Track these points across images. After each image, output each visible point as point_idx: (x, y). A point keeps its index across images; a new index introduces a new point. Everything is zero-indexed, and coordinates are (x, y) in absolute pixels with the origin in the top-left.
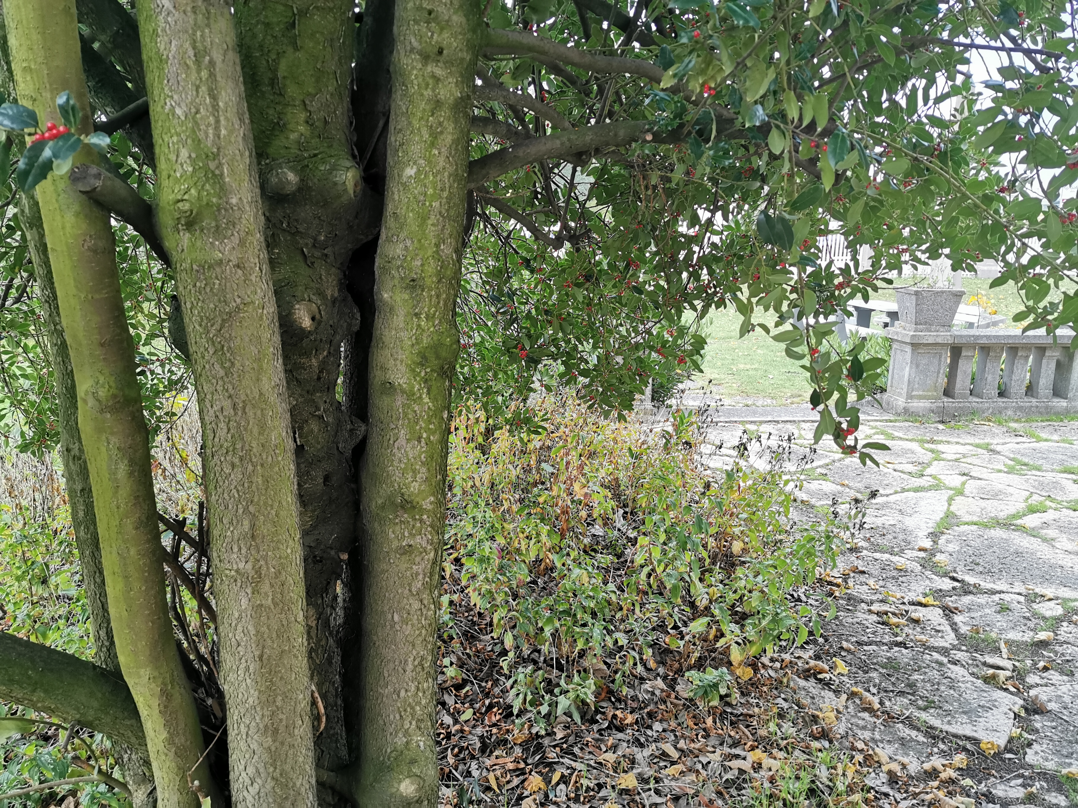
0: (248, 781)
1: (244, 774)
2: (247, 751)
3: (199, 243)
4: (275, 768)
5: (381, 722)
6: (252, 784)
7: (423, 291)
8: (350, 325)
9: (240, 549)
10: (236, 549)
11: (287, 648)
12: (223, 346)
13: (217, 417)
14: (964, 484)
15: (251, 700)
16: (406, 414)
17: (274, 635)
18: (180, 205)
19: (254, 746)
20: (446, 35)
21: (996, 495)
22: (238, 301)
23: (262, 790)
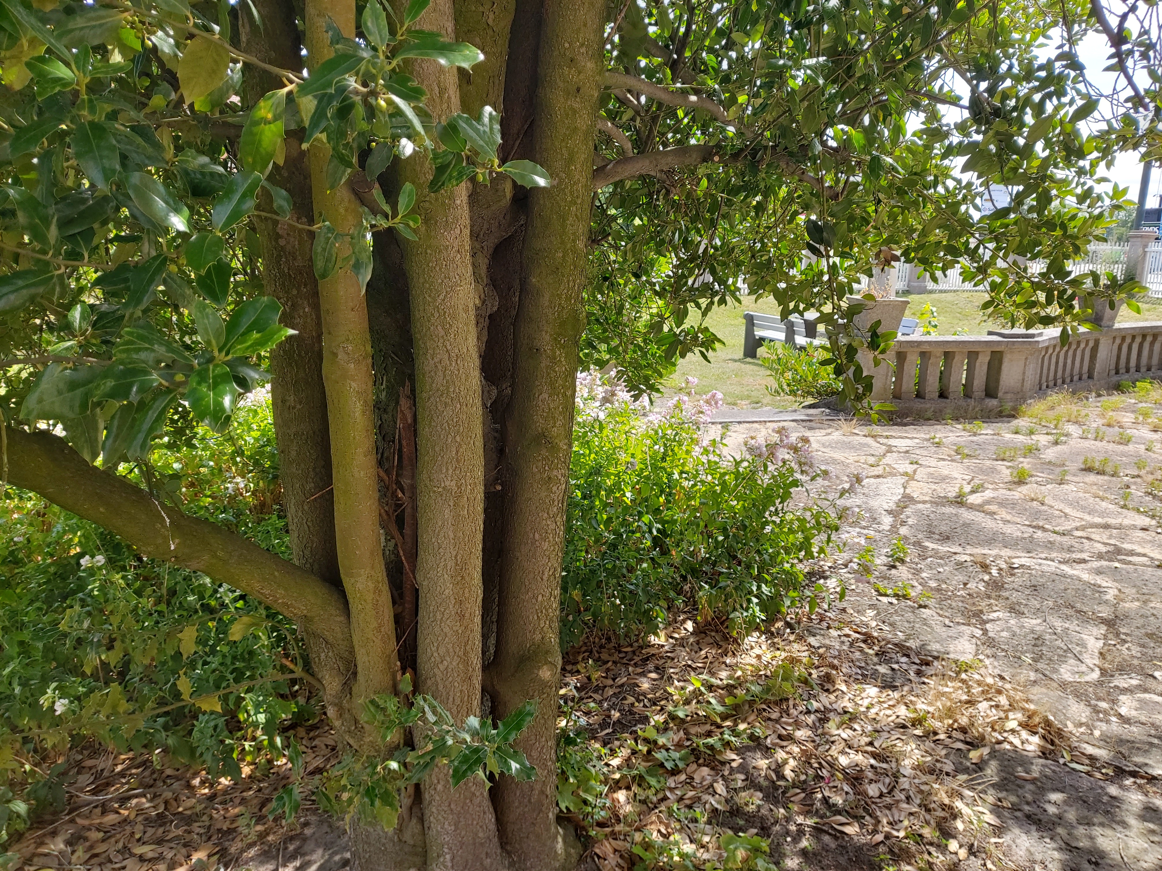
0: (438, 659)
1: (435, 654)
3: (433, 233)
5: (522, 623)
6: (442, 661)
7: (563, 276)
8: (493, 306)
10: (443, 471)
14: (915, 471)
15: (446, 593)
16: (548, 374)
19: (446, 630)
20: (582, 76)
21: (944, 479)
22: (457, 277)
23: (451, 666)
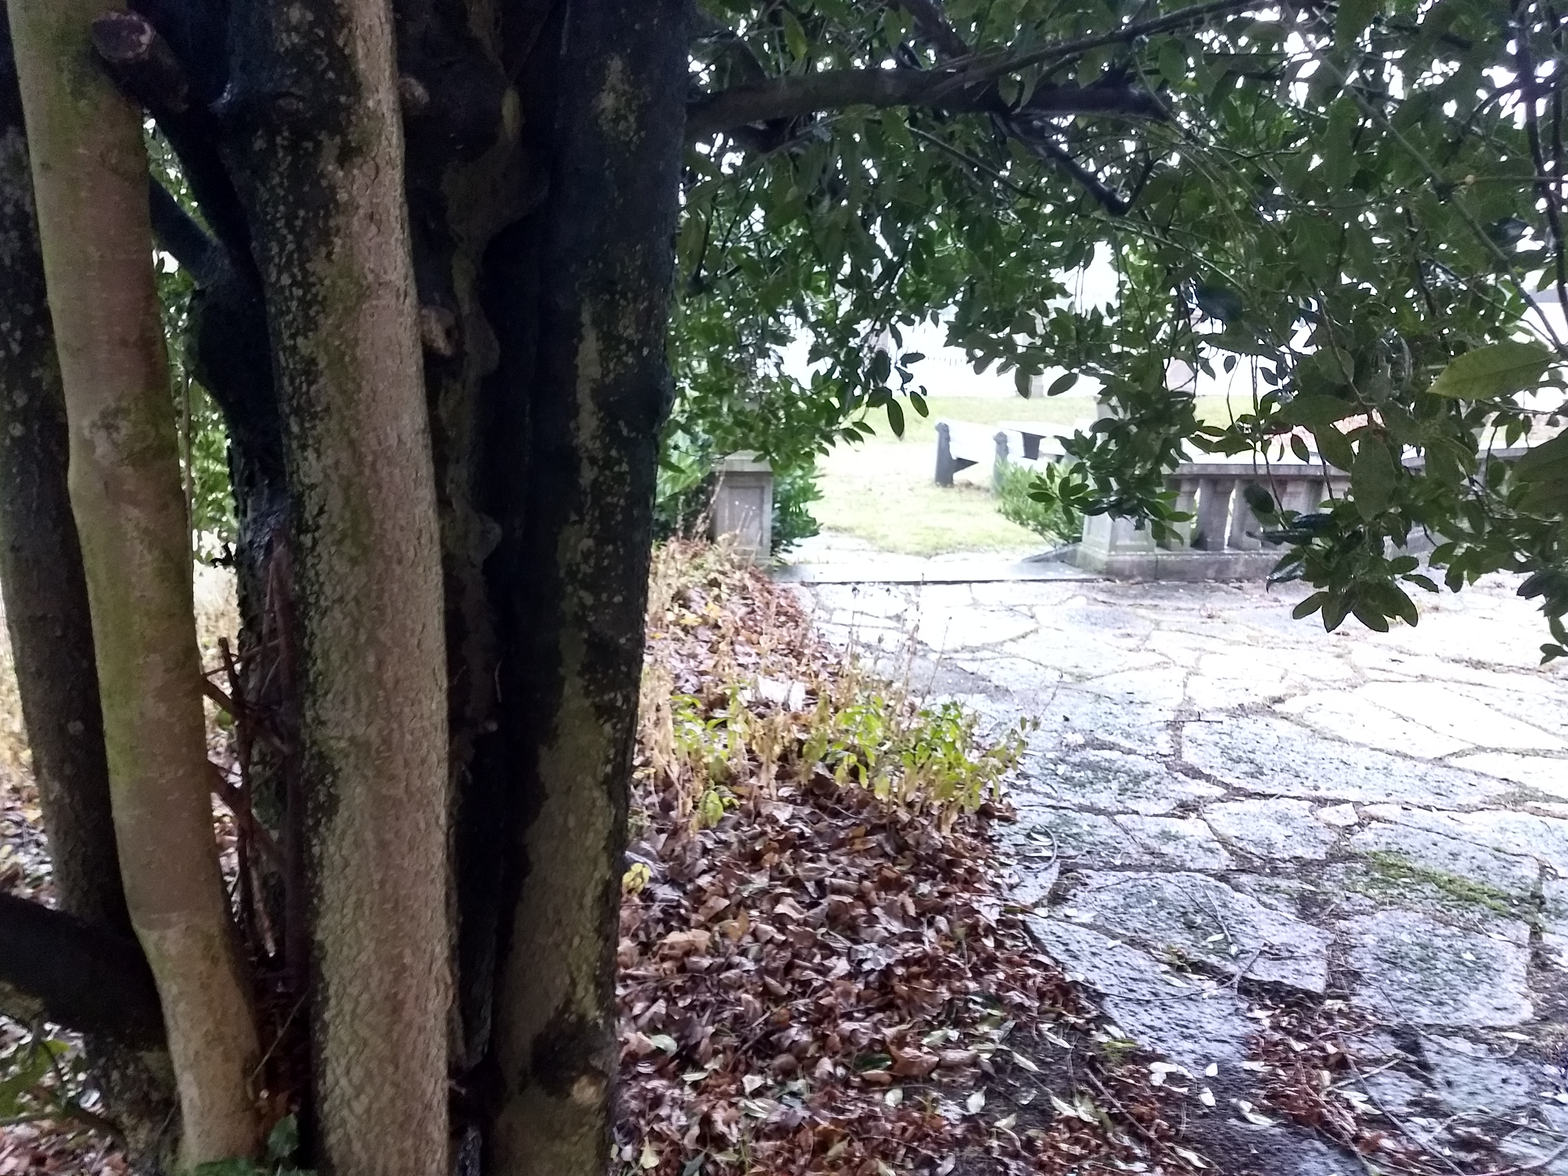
0: (350, 1091)
1: (343, 1082)
2: (352, 1042)
3: (311, 172)
4: (397, 1067)
6: (357, 1096)
9: (358, 701)
10: (351, 703)
11: (422, 868)
12: (343, 354)
13: (327, 476)
15: (363, 957)
17: (405, 848)
18: (281, 102)
19: (364, 1032)
22: (370, 277)
23: (375, 1106)
